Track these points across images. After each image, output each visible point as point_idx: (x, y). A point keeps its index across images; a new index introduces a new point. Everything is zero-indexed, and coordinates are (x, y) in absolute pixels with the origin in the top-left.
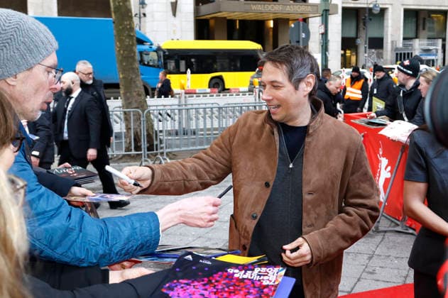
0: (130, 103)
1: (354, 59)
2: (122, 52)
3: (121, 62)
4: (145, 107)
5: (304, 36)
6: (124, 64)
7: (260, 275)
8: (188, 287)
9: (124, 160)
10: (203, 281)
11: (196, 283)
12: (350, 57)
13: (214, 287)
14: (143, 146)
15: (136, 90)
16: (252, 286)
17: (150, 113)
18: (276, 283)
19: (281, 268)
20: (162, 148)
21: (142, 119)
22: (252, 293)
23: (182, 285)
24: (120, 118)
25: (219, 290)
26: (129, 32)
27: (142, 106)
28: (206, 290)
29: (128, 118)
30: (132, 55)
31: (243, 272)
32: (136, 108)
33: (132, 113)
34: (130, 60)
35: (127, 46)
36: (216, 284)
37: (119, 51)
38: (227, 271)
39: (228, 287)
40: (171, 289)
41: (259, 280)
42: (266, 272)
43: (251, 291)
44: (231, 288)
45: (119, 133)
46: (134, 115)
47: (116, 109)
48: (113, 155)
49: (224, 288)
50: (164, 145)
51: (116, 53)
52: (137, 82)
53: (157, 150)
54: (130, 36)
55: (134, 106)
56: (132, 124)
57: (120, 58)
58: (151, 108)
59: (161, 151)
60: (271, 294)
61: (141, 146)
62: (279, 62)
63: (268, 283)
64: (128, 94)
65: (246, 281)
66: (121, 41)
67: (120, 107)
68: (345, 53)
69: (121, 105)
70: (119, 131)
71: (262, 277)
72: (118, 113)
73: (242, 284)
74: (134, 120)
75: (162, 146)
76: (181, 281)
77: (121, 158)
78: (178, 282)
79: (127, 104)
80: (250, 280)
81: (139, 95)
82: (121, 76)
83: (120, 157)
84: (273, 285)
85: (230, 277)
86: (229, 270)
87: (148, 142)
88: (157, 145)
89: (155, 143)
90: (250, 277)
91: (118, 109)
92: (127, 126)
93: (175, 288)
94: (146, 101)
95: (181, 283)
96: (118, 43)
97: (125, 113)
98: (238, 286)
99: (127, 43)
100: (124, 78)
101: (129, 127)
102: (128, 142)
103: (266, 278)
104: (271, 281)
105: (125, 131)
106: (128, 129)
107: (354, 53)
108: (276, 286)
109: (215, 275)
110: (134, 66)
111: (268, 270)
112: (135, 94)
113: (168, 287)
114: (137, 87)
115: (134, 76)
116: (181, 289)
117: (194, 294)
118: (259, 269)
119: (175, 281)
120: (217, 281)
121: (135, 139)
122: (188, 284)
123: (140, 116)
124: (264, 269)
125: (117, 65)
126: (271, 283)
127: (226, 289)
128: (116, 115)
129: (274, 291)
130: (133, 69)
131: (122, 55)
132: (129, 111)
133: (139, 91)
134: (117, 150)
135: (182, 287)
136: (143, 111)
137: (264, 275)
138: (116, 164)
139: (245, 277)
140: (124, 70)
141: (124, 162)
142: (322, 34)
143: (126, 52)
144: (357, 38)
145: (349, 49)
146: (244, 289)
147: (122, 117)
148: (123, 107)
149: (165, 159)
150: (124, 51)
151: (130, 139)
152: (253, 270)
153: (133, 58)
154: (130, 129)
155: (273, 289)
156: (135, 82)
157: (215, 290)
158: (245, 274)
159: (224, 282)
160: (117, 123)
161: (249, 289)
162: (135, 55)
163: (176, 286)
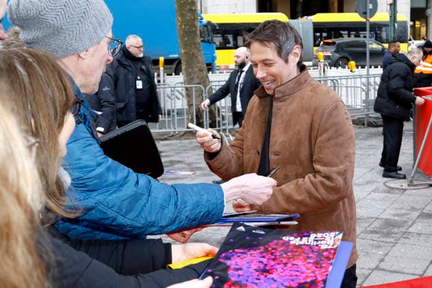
0: (192, 79)
1: (423, 30)
2: (183, 27)
3: (183, 37)
4: (207, 83)
5: (371, 7)
6: (186, 39)
7: (317, 241)
8: (245, 255)
9: (186, 136)
10: (259, 249)
11: (252, 252)
12: (420, 27)
13: (272, 254)
14: (205, 123)
15: (198, 65)
16: (310, 250)
17: (212, 89)
18: (335, 246)
19: (337, 233)
20: (224, 125)
21: (204, 95)
22: (311, 257)
23: (239, 254)
24: (181, 94)
25: (278, 257)
26: (191, 6)
27: (204, 82)
28: (264, 257)
29: (190, 94)
30: (194, 29)
31: (299, 238)
32: (197, 84)
33: (194, 90)
34: (192, 35)
35: (189, 21)
36: (273, 251)
37: (181, 26)
38: (282, 239)
39: (286, 254)
40: (228, 258)
41: (317, 245)
42: (322, 237)
43: (310, 255)
44: (289, 254)
45: (181, 109)
46: (196, 91)
47: (178, 85)
48: (175, 132)
49: (281, 255)
50: (226, 122)
51: (178, 27)
52: (199, 57)
53: (219, 127)
54: (192, 10)
55: (195, 82)
56: (194, 101)
57: (182, 33)
58: (213, 84)
59: (224, 127)
60: (331, 256)
61: (203, 122)
62: (266, 41)
63: (326, 247)
64: (190, 70)
65: (303, 247)
66: (182, 15)
67: (182, 83)
68: (415, 24)
69: (183, 81)
70: (181, 107)
71: (319, 242)
72: (180, 89)
73: (299, 249)
74: (196, 97)
75: (224, 122)
76: (236, 250)
77: (183, 135)
78: (234, 251)
79: (189, 80)
80: (307, 245)
81: (201, 70)
82: (183, 51)
83: (182, 133)
84: (332, 249)
85: (287, 244)
86: (284, 238)
87: (210, 118)
88: (219, 122)
89: (217, 119)
90: (306, 243)
91: (180, 85)
92: (188, 102)
93: (232, 258)
94: (208, 77)
95: (237, 253)
96: (179, 18)
97: (187, 89)
98: (296, 252)
99: (188, 18)
100: (185, 53)
101: (191, 103)
102: (190, 118)
103: (323, 242)
104: (329, 245)
105: (187, 107)
106: (190, 105)
107: (424, 24)
108: (335, 249)
109: (270, 244)
110: (196, 41)
111: (324, 235)
112: (196, 69)
113: (225, 256)
114: (198, 62)
115: (195, 51)
116: (238, 258)
117: (252, 262)
118: (315, 235)
119: (231, 251)
120: (273, 249)
121: (197, 116)
122: (244, 253)
123: (202, 91)
124: (319, 235)
125: (179, 41)
126: (330, 247)
127: (284, 255)
128: (178, 91)
129: (334, 254)
130: (194, 43)
131: (184, 30)
132: (191, 87)
133: (201, 67)
134: (178, 126)
135: (239, 256)
136: (205, 87)
137: (321, 240)
138: (178, 141)
139: (302, 243)
140: (185, 45)
141: (186, 139)
142: (391, 5)
143: (187, 27)
144: (427, 8)
145: (419, 20)
146: (302, 254)
147: (184, 93)
148: (185, 83)
149: (227, 136)
150: (185, 25)
151: (192, 116)
152: (309, 236)
153: (194, 32)
154: (192, 105)
155: (332, 251)
156: (196, 57)
157: (273, 257)
158: (301, 240)
159: (281, 249)
160: (179, 99)
161: (308, 254)
162: (196, 30)
163: (233, 256)
